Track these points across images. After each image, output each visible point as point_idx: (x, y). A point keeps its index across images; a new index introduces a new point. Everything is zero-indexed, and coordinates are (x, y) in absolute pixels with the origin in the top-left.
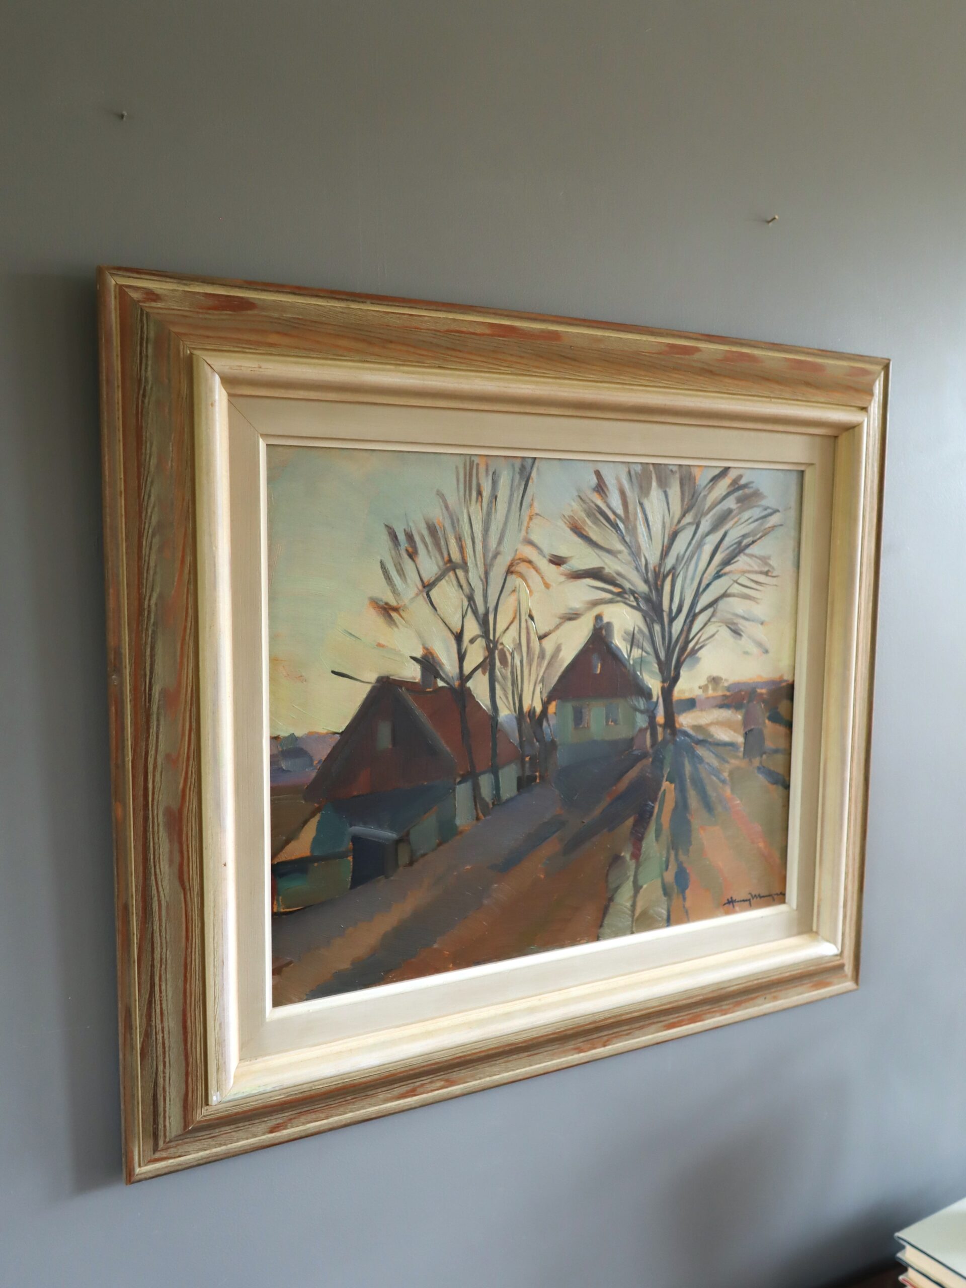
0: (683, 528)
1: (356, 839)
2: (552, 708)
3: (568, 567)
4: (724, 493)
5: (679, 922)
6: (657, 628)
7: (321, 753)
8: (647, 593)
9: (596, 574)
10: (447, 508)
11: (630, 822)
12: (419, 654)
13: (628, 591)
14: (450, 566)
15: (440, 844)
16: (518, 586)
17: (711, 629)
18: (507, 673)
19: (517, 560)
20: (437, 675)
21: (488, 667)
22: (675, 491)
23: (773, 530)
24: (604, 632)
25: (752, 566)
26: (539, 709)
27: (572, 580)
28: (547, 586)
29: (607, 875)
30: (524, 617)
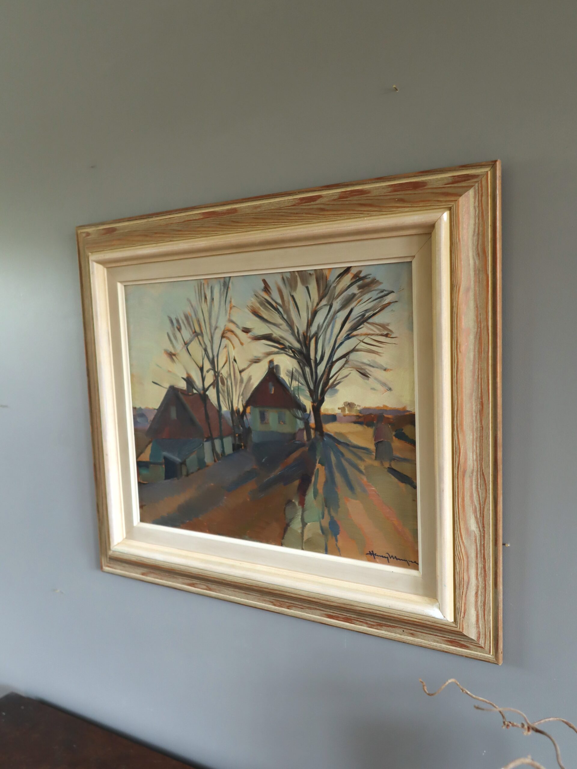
0: (321, 308)
1: (165, 458)
2: (248, 410)
3: (252, 334)
4: (349, 284)
5: (333, 553)
6: (307, 369)
7: (151, 417)
8: (300, 348)
9: (268, 337)
10: (192, 306)
11: (297, 483)
12: (185, 376)
13: (287, 347)
14: (196, 334)
15: (199, 469)
16: (227, 344)
17: (344, 372)
18: (225, 389)
19: (226, 330)
20: (193, 387)
21: (216, 386)
22: (313, 286)
23: (389, 305)
24: (275, 370)
25: (374, 331)
26: (241, 410)
27: (255, 341)
28: (242, 344)
29: (285, 510)
30: (232, 360)
